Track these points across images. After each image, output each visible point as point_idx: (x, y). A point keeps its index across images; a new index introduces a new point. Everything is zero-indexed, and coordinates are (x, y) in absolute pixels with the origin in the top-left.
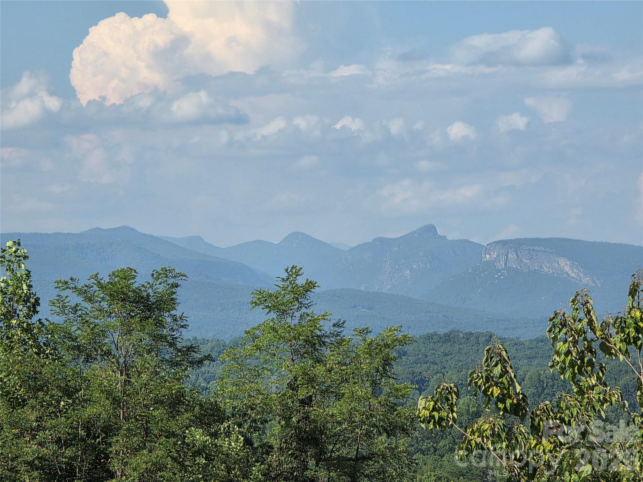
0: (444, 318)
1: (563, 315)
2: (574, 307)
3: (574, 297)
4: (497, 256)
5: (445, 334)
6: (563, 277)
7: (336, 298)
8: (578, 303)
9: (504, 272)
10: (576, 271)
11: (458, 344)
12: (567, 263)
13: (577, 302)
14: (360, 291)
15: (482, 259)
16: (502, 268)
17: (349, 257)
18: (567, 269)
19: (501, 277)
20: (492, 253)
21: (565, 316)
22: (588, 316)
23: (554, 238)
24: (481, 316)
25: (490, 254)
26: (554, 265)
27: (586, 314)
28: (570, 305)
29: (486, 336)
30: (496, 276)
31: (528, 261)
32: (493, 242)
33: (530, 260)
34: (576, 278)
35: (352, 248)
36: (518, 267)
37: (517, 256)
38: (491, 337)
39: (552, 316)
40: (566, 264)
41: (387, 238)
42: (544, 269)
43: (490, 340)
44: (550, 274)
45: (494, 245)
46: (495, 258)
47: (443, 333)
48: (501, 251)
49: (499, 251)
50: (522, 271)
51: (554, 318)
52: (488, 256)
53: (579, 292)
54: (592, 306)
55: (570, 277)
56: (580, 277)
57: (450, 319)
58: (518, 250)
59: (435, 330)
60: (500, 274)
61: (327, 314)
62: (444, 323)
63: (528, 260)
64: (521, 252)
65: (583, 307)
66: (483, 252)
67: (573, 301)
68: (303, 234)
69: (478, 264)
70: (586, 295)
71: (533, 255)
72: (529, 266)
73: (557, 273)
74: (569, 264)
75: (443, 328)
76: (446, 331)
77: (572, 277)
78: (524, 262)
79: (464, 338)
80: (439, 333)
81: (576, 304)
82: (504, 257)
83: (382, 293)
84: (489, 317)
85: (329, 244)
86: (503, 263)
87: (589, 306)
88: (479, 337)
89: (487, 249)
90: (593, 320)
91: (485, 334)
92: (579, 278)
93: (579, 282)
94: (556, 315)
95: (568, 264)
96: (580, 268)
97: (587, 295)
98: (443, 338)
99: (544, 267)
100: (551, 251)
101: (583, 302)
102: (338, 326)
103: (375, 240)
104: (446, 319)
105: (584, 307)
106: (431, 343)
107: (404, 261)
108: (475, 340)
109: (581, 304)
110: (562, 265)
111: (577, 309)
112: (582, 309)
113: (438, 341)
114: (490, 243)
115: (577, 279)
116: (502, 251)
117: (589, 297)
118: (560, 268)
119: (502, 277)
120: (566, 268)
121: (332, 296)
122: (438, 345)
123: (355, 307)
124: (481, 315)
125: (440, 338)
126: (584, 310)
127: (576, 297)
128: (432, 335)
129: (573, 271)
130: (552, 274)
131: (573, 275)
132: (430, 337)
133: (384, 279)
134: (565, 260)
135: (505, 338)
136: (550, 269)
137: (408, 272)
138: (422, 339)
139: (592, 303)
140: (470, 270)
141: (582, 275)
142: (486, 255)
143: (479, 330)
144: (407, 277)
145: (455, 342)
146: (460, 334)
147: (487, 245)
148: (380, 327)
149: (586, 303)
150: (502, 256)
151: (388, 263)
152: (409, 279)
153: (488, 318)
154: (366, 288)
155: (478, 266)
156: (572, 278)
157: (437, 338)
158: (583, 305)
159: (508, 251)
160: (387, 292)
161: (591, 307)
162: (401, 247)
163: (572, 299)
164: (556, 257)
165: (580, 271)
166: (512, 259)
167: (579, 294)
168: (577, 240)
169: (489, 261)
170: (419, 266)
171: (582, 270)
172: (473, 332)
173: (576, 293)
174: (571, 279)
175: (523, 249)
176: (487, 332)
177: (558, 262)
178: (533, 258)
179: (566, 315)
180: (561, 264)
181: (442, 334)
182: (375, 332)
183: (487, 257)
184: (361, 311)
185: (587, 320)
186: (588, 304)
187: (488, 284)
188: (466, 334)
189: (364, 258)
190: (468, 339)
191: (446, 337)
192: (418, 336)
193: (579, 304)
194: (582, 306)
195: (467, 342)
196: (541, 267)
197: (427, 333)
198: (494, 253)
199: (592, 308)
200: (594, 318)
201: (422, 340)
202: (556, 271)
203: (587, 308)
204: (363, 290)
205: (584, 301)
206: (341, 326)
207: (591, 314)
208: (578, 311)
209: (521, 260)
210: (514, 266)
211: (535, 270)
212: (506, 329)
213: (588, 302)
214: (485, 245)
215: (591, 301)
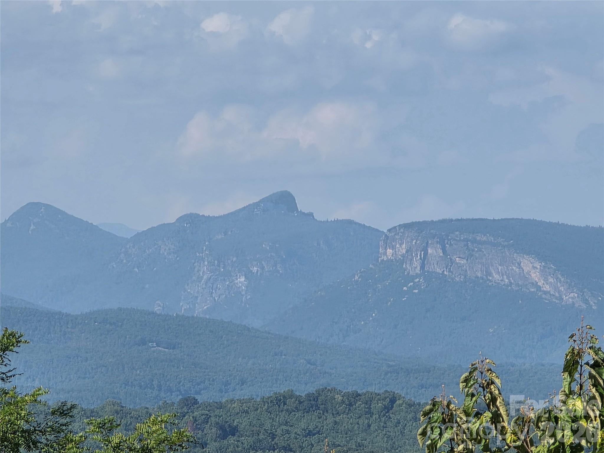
0: (309, 365)
1: (448, 406)
2: (468, 391)
3: (467, 374)
4: (407, 252)
5: (308, 395)
6: (528, 291)
7: (108, 326)
8: (474, 384)
9: (419, 281)
10: (551, 280)
11: (333, 414)
12: (535, 265)
13: (472, 383)
14: (153, 313)
15: (379, 257)
16: (417, 274)
17: (134, 250)
18: (535, 276)
19: (414, 291)
20: (398, 246)
21: (451, 408)
22: (491, 407)
23: (513, 219)
24: (375, 363)
25: (393, 248)
26: (512, 269)
27: (489, 402)
28: (461, 387)
29: (384, 399)
30: (405, 288)
31: (463, 262)
32: (400, 225)
33: (467, 260)
34: (552, 293)
35: (138, 234)
36: (445, 273)
37: (444, 251)
38: (393, 401)
39: (428, 407)
40: (534, 268)
41: (203, 216)
42: (493, 277)
43: (392, 407)
44: (504, 285)
45: (402, 230)
46: (403, 256)
47: (306, 392)
48: (415, 241)
49: (412, 242)
50: (452, 279)
51: (431, 410)
52: (389, 251)
53: (477, 365)
54: (499, 390)
55: (540, 291)
56: (559, 292)
57: (319, 368)
58: (446, 241)
59: (290, 388)
60: (412, 284)
61: (40, 392)
62: (308, 374)
63: (464, 258)
64: (451, 245)
65: (484, 390)
66: (381, 243)
67: (466, 381)
68: (47, 206)
69: (371, 266)
70: (488, 371)
71: (473, 251)
72: (466, 271)
73: (518, 285)
74: (539, 267)
75: (306, 384)
76: (311, 389)
77: (543, 291)
78: (457, 264)
79: (343, 402)
80: (298, 394)
81: (472, 385)
82: (421, 254)
83: (193, 317)
84: (391, 363)
85: (96, 226)
86: (417, 263)
87: (493, 390)
88: (371, 401)
89: (387, 239)
90: (501, 414)
91: (383, 396)
92: (557, 295)
93: (557, 301)
94: (434, 405)
95: (537, 268)
96: (559, 276)
97: (490, 370)
98: (305, 403)
99: (493, 272)
100: (506, 243)
101: (484, 382)
102: (61, 413)
103: (181, 219)
104: (312, 367)
105: (485, 392)
106: (282, 411)
107: (235, 259)
108: (365, 408)
109: (480, 386)
110: (526, 269)
111: (473, 395)
112: (482, 393)
113: (296, 408)
114: (395, 227)
115: (554, 295)
116: (416, 243)
117: (494, 374)
118: (522, 275)
119: (416, 291)
120: (533, 275)
121: (100, 323)
122: (295, 415)
123: (143, 342)
124: (376, 360)
125: (300, 403)
126: (485, 396)
127: (470, 373)
128: (284, 397)
129: (546, 280)
130: (508, 286)
131: (547, 288)
132: (280, 400)
133: (198, 292)
134: (533, 261)
135: (419, 404)
136: (505, 277)
137: (243, 279)
138: (266, 405)
139: (500, 385)
140: (356, 278)
141: (562, 289)
142: (386, 249)
143: (370, 389)
144: (239, 287)
145: (327, 412)
146: (336, 396)
147: (389, 230)
148: (190, 382)
149: (488, 384)
150: (417, 250)
151: (206, 263)
152: (243, 293)
153: (389, 366)
154: (163, 308)
155: (371, 268)
156: (545, 293)
157: (294, 403)
158: (483, 387)
159: (427, 243)
160: (202, 316)
161: (497, 392)
162: (230, 233)
163: (464, 376)
164: (515, 254)
165: (560, 280)
166: (435, 256)
167: (476, 369)
168: (555, 223)
169: (392, 261)
170: (263, 268)
171: (562, 279)
172: (360, 392)
173: (472, 365)
174: (544, 296)
175: (455, 240)
176: (386, 391)
177: (519, 264)
178: (472, 256)
179: (452, 406)
180: (524, 268)
181: (303, 395)
182: (180, 391)
183: (388, 254)
184: (154, 352)
185: (490, 415)
186: (492, 387)
187: (389, 304)
188: (347, 395)
189: (161, 252)
190: (350, 405)
191: (310, 400)
192: (258, 400)
193: (477, 386)
194: (481, 389)
195: (349, 410)
196: (489, 274)
197: (276, 393)
198: (401, 245)
199: (500, 394)
200: (502, 411)
201: (266, 407)
202: (514, 280)
203: (491, 393)
204: (158, 312)
205: (486, 381)
206: (66, 414)
207: (498, 403)
208: (474, 399)
209: (451, 259)
210: (438, 270)
211: (477, 277)
212: (422, 386)
213: (493, 383)
214: (385, 231)
215: (497, 381)
